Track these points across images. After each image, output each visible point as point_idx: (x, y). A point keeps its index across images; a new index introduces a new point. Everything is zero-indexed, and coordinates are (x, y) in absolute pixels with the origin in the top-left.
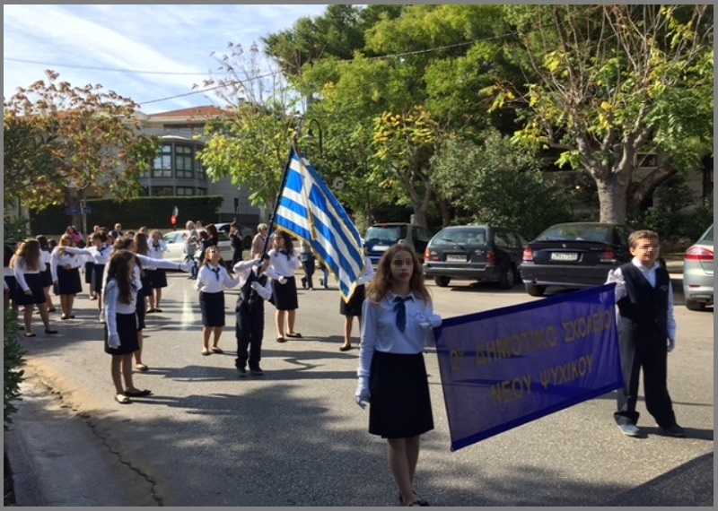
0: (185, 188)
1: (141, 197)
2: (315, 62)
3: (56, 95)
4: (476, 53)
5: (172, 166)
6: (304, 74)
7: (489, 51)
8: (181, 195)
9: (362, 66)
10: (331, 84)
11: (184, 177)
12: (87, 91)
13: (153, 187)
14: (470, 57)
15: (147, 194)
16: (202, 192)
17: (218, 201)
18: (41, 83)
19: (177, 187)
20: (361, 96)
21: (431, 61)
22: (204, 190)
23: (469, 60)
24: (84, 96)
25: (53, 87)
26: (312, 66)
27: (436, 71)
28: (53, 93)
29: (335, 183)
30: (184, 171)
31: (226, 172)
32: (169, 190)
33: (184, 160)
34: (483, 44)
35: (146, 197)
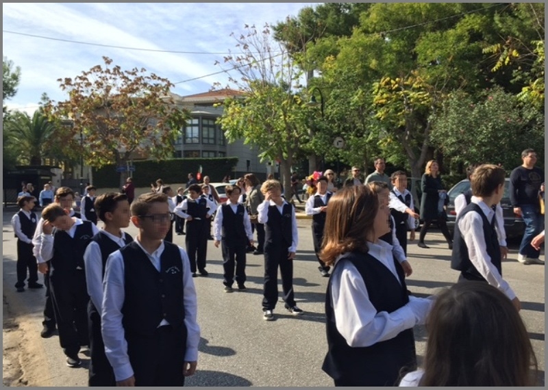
0: (209, 152)
1: (174, 159)
2: (318, 40)
3: (110, 78)
4: (465, 25)
5: (199, 135)
6: (308, 51)
7: (479, 21)
8: (205, 156)
9: (360, 40)
10: (332, 57)
11: (209, 144)
12: (133, 74)
13: (185, 151)
14: (460, 29)
15: (180, 156)
16: (222, 155)
17: (234, 161)
18: (99, 67)
19: (203, 151)
20: (360, 65)
21: (422, 34)
22: (224, 153)
23: (459, 31)
24: (132, 78)
25: (108, 71)
26: (315, 44)
27: (427, 42)
28: (108, 76)
29: (335, 142)
30: (208, 138)
31: (241, 134)
32: (197, 153)
33: (208, 131)
34: (472, 16)
35: (179, 159)
